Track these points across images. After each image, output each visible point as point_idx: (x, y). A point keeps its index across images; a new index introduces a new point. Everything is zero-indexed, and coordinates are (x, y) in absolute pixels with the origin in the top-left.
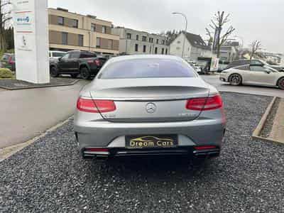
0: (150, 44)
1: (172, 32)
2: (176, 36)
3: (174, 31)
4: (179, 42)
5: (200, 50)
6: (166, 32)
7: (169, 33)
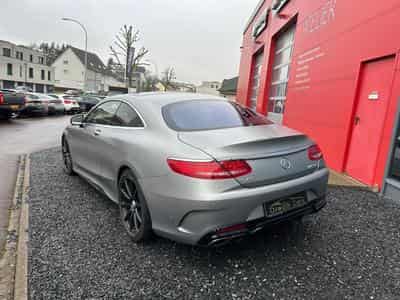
0: (19, 61)
1: (50, 45)
2: (60, 53)
3: (53, 44)
4: (66, 62)
5: (99, 75)
6: (39, 45)
7: (45, 47)
